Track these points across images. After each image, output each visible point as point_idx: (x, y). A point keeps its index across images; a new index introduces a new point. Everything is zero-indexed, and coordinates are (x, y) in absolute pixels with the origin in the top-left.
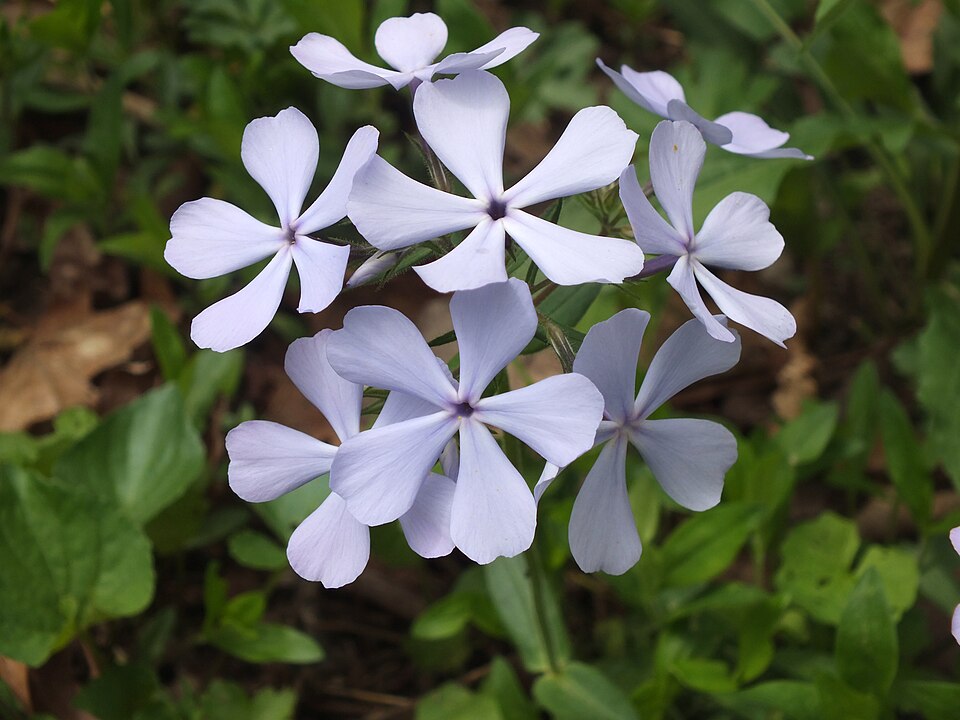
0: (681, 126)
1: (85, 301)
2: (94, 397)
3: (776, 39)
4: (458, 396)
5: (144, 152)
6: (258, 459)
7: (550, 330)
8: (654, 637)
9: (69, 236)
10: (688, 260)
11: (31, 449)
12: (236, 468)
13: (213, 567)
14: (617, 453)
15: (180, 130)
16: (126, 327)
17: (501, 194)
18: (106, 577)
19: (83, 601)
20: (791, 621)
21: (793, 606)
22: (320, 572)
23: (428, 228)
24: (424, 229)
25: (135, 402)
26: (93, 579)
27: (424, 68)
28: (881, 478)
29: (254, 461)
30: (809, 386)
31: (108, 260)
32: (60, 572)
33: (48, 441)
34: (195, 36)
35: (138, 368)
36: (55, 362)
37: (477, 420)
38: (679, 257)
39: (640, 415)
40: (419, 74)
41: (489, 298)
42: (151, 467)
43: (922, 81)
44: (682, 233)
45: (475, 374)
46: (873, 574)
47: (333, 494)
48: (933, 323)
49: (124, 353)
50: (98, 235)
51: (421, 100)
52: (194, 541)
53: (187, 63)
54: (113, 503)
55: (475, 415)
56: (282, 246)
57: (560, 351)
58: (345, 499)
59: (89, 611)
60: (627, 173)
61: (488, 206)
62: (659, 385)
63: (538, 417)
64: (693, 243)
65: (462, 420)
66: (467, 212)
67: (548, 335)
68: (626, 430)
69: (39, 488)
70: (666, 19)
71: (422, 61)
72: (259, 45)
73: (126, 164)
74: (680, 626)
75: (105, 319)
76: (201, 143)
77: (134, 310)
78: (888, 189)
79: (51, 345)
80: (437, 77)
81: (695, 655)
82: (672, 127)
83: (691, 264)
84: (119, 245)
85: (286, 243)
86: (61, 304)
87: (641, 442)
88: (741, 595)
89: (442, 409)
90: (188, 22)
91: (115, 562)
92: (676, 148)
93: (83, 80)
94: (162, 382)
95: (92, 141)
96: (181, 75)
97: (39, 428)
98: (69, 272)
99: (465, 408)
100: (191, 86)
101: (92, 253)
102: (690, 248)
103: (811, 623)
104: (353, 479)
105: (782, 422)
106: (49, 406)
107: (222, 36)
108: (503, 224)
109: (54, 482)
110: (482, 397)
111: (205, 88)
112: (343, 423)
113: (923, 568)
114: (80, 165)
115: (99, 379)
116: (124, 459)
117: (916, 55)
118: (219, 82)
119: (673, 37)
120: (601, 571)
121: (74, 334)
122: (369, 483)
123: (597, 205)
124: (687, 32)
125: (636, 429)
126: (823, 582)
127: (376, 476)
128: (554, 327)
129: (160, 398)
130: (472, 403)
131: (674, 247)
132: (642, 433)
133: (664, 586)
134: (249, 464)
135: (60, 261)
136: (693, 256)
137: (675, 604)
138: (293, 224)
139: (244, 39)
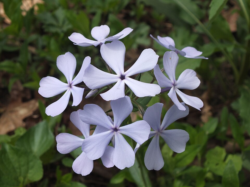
0: (172, 52)
1: (20, 100)
2: (24, 124)
3: (196, 25)
4: (113, 126)
5: (33, 61)
6: (64, 143)
7: (139, 107)
8: (173, 181)
9: (15, 83)
10: (174, 88)
11: (9, 139)
12: (58, 145)
13: (58, 167)
14: (157, 139)
15: (43, 54)
16: (31, 106)
17: (123, 73)
18: (30, 171)
19: (25, 178)
20: (209, 175)
21: (210, 171)
22: (81, 172)
23: (105, 83)
24: (103, 83)
25: (35, 125)
26: (27, 172)
27: (103, 40)
28: (231, 137)
29: (63, 143)
30: (210, 114)
31: (26, 89)
32: (18, 171)
33: (13, 136)
34: (46, 30)
35: (35, 116)
36: (13, 116)
37: (119, 132)
38: (171, 88)
39: (162, 129)
40: (102, 42)
41: (120, 102)
42: (40, 142)
43: (234, 34)
44: (172, 81)
45: (118, 121)
46: (231, 162)
47: (83, 152)
48: (242, 96)
49: (31, 113)
50: (22, 83)
51: (102, 49)
52: (52, 161)
53: (44, 37)
54: (31, 152)
55: (118, 131)
56: (68, 88)
57: (142, 113)
58: (86, 153)
59: (26, 180)
60: (156, 67)
61: (120, 77)
62: (167, 121)
63: (134, 131)
64: (175, 83)
65: (115, 132)
66: (115, 78)
67: (138, 108)
68: (159, 133)
69: (12, 149)
70: (167, 20)
71: (103, 38)
72: (63, 32)
73: (29, 64)
74: (180, 178)
75: (25, 104)
76: (49, 58)
77: (33, 102)
78: (227, 62)
79: (12, 112)
80: (106, 43)
81: (184, 185)
82: (169, 52)
83: (175, 89)
84: (28, 85)
85: (69, 87)
86: (14, 101)
87: (163, 136)
88: (196, 169)
89: (110, 130)
90: (44, 27)
91: (32, 167)
92: (170, 58)
93: (17, 43)
94: (42, 120)
95: (20, 58)
96: (42, 40)
97: (10, 133)
98: (15, 93)
99: (116, 130)
100: (45, 43)
101: (21, 87)
102: (174, 85)
103: (214, 175)
104: (87, 148)
105: (204, 123)
106: (12, 127)
107: (53, 30)
108: (125, 81)
109: (15, 147)
110: (120, 127)
111: (49, 43)
112: (85, 133)
113: (243, 160)
114: (18, 65)
115: (25, 120)
116: (33, 140)
117: (232, 27)
118: (53, 41)
119: (169, 25)
120: (153, 169)
121: (18, 108)
122: (92, 149)
123: (151, 73)
124: (173, 24)
125: (162, 133)
126: (217, 164)
127: (94, 147)
128: (140, 106)
129: (42, 124)
130: (117, 128)
131: (170, 85)
132: (163, 134)
133: (176, 167)
134: (62, 144)
135: (13, 90)
136: (175, 87)
137: (178, 172)
138: (71, 83)
139: (59, 30)
